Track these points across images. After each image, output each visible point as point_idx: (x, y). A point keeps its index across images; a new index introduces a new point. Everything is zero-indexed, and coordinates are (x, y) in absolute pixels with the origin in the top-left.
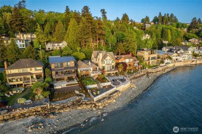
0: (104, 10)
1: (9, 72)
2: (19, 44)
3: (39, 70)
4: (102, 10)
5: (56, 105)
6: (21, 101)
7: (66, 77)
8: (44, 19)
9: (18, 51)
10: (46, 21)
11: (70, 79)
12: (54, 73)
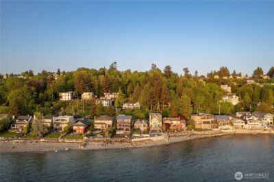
0: (187, 69)
1: (96, 121)
2: (105, 103)
3: (110, 122)
4: (184, 69)
5: (113, 140)
6: (99, 135)
7: (125, 128)
8: (127, 80)
9: (103, 109)
10: (129, 82)
11: (127, 130)
12: (118, 125)
